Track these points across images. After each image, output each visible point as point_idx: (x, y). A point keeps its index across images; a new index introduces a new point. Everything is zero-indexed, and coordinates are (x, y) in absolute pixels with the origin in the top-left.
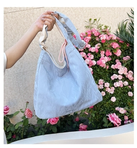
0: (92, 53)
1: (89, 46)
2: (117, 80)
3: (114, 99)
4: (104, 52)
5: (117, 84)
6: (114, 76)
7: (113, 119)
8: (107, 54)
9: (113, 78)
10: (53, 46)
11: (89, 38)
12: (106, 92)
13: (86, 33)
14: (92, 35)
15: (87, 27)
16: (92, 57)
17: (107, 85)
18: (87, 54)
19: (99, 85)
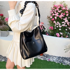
0: (58, 12)
1: (58, 10)
2: (64, 24)
3: (60, 29)
4: (62, 13)
5: (63, 25)
6: (63, 22)
7: (57, 35)
9: (62, 23)
10: (47, 7)
11: (59, 7)
12: (58, 26)
13: (59, 5)
15: (60, 3)
16: (58, 14)
17: (60, 24)
18: (57, 12)
19: (57, 23)
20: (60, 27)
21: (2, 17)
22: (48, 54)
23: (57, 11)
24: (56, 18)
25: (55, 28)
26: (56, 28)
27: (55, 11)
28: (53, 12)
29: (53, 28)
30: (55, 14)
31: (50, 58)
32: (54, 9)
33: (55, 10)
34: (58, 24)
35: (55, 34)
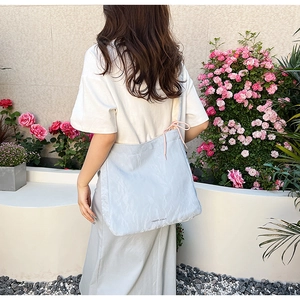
0: (232, 81)
1: (231, 70)
2: (260, 128)
3: (245, 153)
4: (250, 84)
5: (257, 134)
6: (258, 122)
7: (233, 177)
8: (255, 88)
9: (253, 124)
11: (234, 59)
12: (237, 141)
13: (234, 52)
14: (240, 55)
15: (240, 42)
16: (230, 86)
17: (241, 130)
18: (223, 80)
19: (230, 128)
20: (246, 141)
21: (7, 113)
22: (195, 269)
23: (227, 74)
24: (221, 103)
25: (222, 150)
26: (226, 148)
27: (215, 75)
28: (207, 82)
29: (212, 146)
30: (216, 87)
31: (206, 285)
32: (212, 66)
33: (218, 72)
34: (232, 132)
35: (223, 177)
